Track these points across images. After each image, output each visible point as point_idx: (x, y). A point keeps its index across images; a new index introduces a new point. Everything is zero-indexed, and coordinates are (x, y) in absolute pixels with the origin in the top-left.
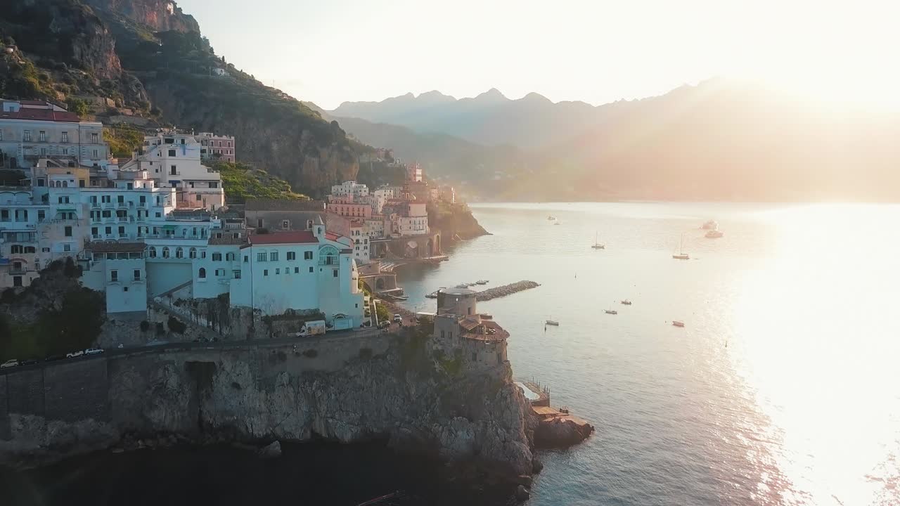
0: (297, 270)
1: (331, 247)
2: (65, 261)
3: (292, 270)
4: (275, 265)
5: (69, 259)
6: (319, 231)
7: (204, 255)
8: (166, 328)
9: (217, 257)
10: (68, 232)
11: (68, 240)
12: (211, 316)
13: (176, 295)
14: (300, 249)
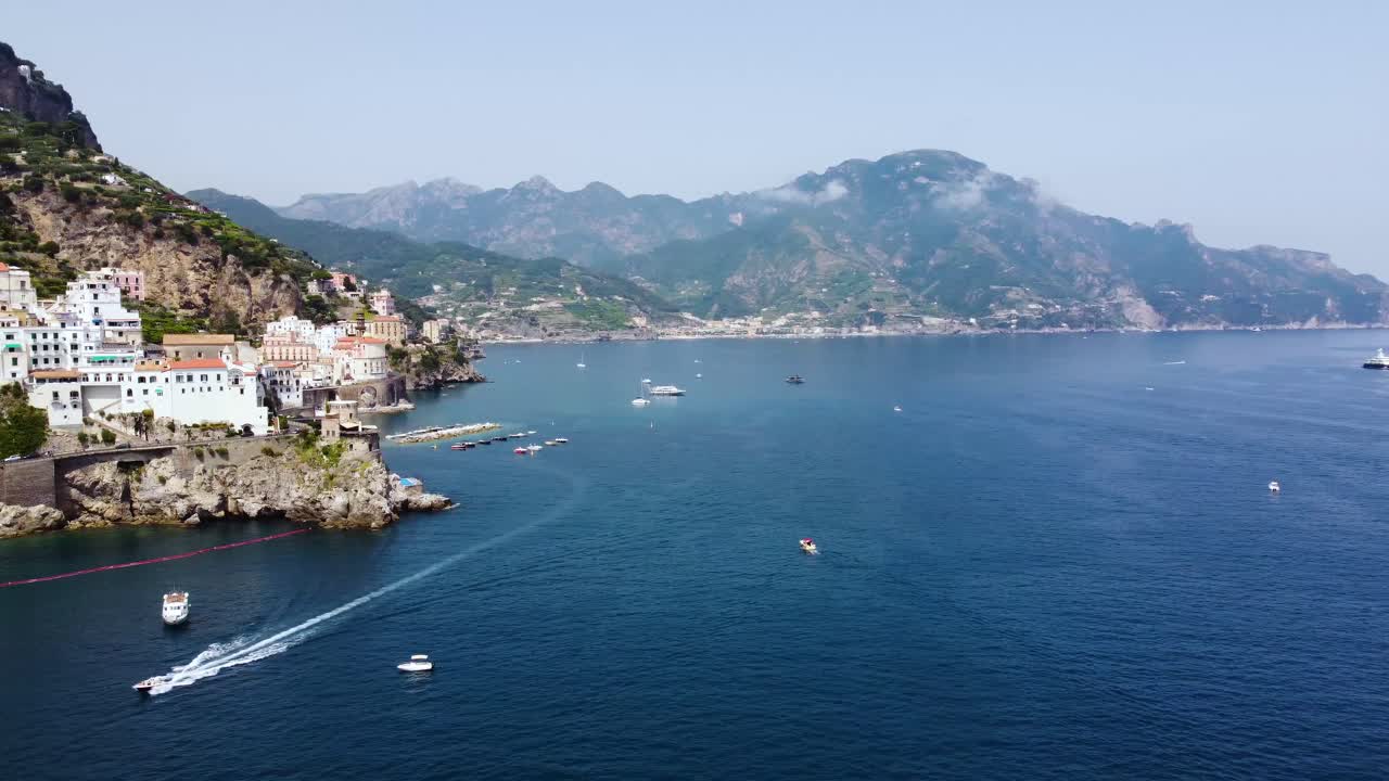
0: (209, 389)
1: (237, 371)
2: (13, 384)
3: (205, 389)
4: (190, 385)
5: (17, 383)
6: (228, 358)
7: (130, 379)
8: (100, 438)
9: (142, 380)
10: (15, 361)
11: (14, 369)
12: (138, 427)
13: (107, 412)
14: (212, 375)
